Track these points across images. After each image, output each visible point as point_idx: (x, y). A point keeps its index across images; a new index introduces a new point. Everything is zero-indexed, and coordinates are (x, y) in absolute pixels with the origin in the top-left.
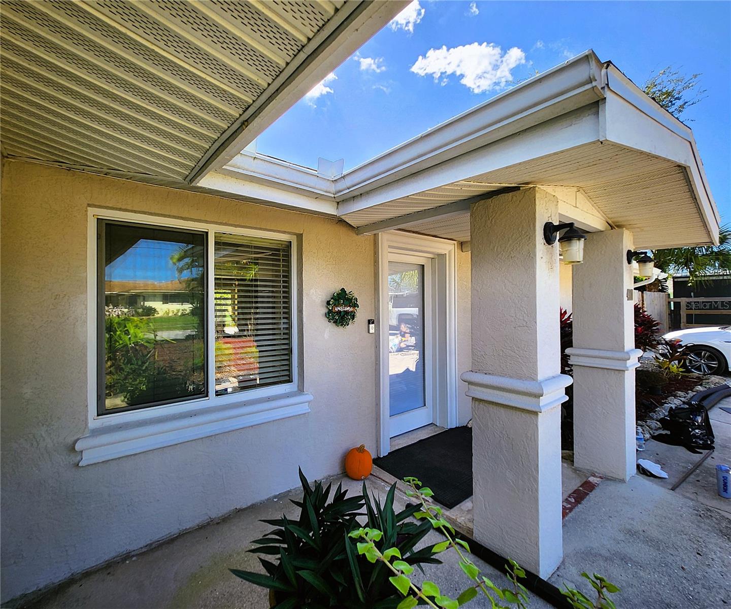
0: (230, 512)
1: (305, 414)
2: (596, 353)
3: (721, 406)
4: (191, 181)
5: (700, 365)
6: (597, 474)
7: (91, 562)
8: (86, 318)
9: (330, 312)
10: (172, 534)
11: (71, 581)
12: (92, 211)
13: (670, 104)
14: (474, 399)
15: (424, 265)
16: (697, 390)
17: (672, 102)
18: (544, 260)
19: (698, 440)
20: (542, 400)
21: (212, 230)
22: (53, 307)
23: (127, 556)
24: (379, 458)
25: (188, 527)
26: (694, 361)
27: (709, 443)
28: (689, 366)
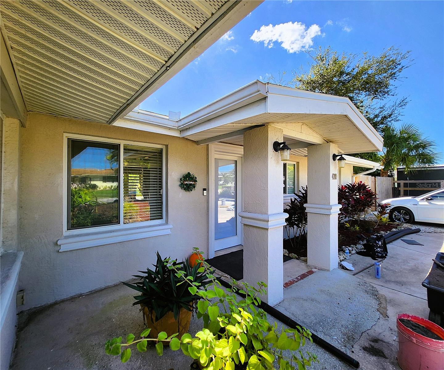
0: (130, 279)
1: (169, 234)
2: (317, 206)
3: (402, 238)
4: (110, 123)
5: (400, 218)
6: (317, 268)
7: (64, 297)
8: (63, 184)
9: (182, 184)
10: (102, 287)
11: (56, 303)
12: (65, 135)
13: (394, 67)
14: (244, 225)
15: (237, 161)
16: (393, 231)
17: (395, 66)
18: (273, 159)
19: (379, 254)
20: (270, 223)
21: (122, 143)
22: (48, 179)
23: (81, 295)
24: (208, 259)
25: (109, 285)
26: (397, 216)
27: (384, 255)
28: (394, 218)
